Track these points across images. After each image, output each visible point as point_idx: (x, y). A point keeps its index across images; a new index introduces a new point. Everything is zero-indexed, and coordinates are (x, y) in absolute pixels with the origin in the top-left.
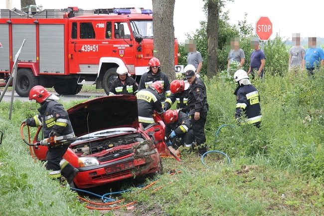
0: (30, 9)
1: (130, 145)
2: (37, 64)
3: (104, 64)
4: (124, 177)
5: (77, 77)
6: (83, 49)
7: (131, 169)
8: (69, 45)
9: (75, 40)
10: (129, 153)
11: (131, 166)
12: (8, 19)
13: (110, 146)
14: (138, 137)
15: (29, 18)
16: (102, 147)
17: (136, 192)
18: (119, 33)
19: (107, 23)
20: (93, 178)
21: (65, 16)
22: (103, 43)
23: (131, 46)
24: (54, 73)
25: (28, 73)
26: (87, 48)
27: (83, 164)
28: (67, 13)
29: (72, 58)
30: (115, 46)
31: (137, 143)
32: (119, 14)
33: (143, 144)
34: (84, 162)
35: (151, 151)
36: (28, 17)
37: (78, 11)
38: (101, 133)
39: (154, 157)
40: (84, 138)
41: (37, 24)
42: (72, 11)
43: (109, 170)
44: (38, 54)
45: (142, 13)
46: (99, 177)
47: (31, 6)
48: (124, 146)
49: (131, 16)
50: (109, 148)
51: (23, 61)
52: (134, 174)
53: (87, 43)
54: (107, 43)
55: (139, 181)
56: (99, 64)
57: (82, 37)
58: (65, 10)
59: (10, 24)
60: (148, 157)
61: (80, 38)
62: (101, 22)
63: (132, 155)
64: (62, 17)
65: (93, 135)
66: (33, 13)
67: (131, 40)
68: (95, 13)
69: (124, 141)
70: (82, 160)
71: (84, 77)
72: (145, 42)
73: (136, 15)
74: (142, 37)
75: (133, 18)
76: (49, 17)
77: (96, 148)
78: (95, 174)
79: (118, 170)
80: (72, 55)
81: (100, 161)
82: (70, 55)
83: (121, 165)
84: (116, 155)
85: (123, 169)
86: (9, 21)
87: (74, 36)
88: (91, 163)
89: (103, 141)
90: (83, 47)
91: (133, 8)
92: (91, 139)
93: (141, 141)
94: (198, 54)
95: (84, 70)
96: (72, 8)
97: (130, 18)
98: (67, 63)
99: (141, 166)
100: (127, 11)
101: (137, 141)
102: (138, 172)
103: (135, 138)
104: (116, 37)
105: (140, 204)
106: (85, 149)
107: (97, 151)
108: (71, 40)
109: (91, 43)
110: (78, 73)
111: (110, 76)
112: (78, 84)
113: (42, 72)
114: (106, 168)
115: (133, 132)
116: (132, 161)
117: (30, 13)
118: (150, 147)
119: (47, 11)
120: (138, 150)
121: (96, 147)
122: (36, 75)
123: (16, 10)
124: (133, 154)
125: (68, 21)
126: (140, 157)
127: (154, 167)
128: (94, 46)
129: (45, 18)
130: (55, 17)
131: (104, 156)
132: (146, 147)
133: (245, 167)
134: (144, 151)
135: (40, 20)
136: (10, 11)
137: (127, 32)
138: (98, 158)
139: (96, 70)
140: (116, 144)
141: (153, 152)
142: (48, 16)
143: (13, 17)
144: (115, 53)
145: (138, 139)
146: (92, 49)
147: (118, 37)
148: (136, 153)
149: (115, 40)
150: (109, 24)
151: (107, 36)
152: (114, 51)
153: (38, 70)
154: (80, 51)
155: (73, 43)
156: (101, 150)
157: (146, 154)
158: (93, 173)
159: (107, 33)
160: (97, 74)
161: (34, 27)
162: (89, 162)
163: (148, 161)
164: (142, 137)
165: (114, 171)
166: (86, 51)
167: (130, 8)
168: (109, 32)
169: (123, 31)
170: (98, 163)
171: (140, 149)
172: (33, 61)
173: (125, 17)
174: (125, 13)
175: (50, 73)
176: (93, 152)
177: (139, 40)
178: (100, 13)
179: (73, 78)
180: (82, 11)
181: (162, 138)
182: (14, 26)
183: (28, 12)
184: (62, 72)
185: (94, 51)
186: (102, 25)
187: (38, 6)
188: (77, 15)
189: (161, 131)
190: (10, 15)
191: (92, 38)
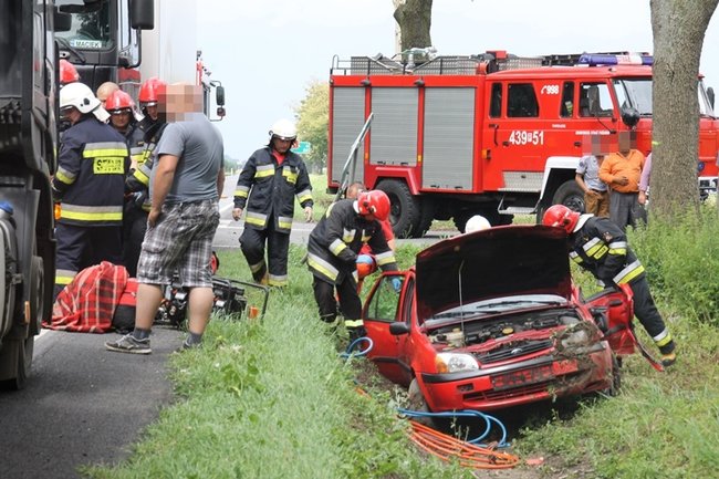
0: (411, 56)
1: (548, 330)
2: (418, 170)
3: (554, 171)
4: (531, 397)
5: (497, 198)
6: (512, 140)
7: (548, 382)
8: (484, 131)
9: (496, 120)
10: (544, 346)
11: (547, 375)
12: (364, 77)
13: (506, 331)
14: (566, 315)
15: (406, 75)
16: (488, 333)
17: (555, 432)
19: (565, 83)
20: (465, 397)
21: (479, 70)
22: (554, 126)
23: (613, 133)
24: (452, 189)
25: (400, 186)
26: (521, 137)
27: (445, 366)
28: (484, 64)
29: (489, 159)
30: (578, 133)
31: (562, 327)
32: (592, 64)
33: (576, 330)
34: (447, 363)
35: (592, 344)
36: (404, 72)
37: (506, 58)
39: (599, 358)
40: (455, 315)
41: (422, 88)
42: (496, 60)
43: (499, 381)
44: (421, 151)
45: (643, 64)
46: (478, 396)
47: (413, 49)
48: (534, 332)
49: (616, 70)
50: (505, 335)
51: (391, 164)
52: (552, 392)
53: (521, 127)
54: (564, 126)
55: (567, 408)
56: (543, 171)
57: (510, 114)
58: (480, 58)
59: (368, 87)
60: (586, 358)
61: (508, 116)
62: (552, 81)
63: (551, 353)
65: (474, 309)
66: (417, 64)
67: (614, 121)
68: (543, 63)
69: (537, 323)
70: (444, 358)
71: (513, 199)
72: (644, 126)
73: (628, 68)
74: (638, 115)
75: (620, 73)
76: (446, 73)
77: (477, 335)
78: (471, 391)
79: (520, 383)
80: (490, 154)
81: (481, 363)
82: (485, 153)
83: (525, 373)
84: (515, 351)
85: (529, 381)
86: (367, 81)
88: (461, 366)
89: (493, 321)
90: (513, 135)
91: (625, 53)
92: (466, 316)
93: (572, 323)
95: (514, 183)
96: (494, 54)
97: (615, 74)
98: (482, 166)
99: (569, 376)
100: (609, 60)
102: (563, 389)
103: (560, 316)
104: (581, 113)
105: (555, 453)
106: (456, 336)
107: (478, 341)
108: (489, 119)
109: (530, 128)
110: (500, 189)
111: (567, 196)
112: (500, 212)
113: (427, 186)
114: (493, 376)
115: (559, 304)
116: (548, 365)
117: (410, 64)
118: (590, 337)
119: (442, 59)
120: (564, 342)
121: (477, 333)
122: (416, 193)
123: (381, 58)
124: (553, 349)
125: (485, 80)
126: (568, 358)
127: (598, 379)
128: (536, 132)
129: (437, 73)
130: (457, 73)
131: (491, 351)
132: (581, 335)
134: (577, 346)
135: (429, 78)
136: (370, 61)
137: (606, 103)
138: (476, 355)
139: (538, 183)
140: (518, 327)
141: (595, 347)
142: (444, 71)
143: (375, 73)
144: (576, 148)
145: (566, 319)
146: (530, 140)
147: (586, 114)
148: (560, 348)
149: (579, 119)
150: (568, 87)
151: (564, 112)
152: (577, 144)
153: (419, 181)
154: (506, 144)
155: (492, 126)
156: (487, 338)
157: (580, 350)
158: (465, 386)
159: (564, 106)
160: (539, 193)
161: (414, 93)
162: (459, 362)
163: (585, 366)
164: (576, 316)
165: (509, 384)
166: (518, 143)
167: (619, 53)
168: (568, 103)
169: (597, 102)
170: (477, 366)
171: (569, 340)
172: (410, 165)
173: (601, 71)
174: (606, 64)
175: (443, 188)
176: (469, 344)
177: (631, 121)
178: (555, 63)
179: (490, 199)
180: (515, 58)
181: (625, 320)
182: (375, 92)
183: (405, 63)
184: (467, 186)
185: (535, 143)
186: (553, 90)
187: (426, 50)
188: (505, 68)
189: (624, 305)
190: (369, 69)
191: (533, 116)
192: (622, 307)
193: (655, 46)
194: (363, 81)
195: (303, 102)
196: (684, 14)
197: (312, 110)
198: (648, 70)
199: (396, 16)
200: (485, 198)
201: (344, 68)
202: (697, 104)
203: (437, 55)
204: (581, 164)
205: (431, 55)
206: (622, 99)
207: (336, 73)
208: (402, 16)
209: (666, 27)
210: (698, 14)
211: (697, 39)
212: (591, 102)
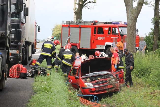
0: (78, 21)
1: (107, 79)
2: (79, 44)
3: (106, 45)
4: (103, 92)
6: (98, 39)
7: (107, 89)
8: (93, 37)
9: (95, 35)
10: (106, 82)
11: (107, 88)
12: (68, 25)
13: (98, 79)
14: (111, 76)
15: (77, 25)
16: (95, 79)
17: (108, 100)
18: (114, 32)
20: (90, 92)
22: (107, 36)
23: (118, 38)
24: (86, 48)
25: (75, 48)
26: (100, 38)
27: (86, 86)
28: (93, 23)
29: (93, 42)
30: (112, 38)
31: (110, 78)
32: (114, 24)
33: (112, 79)
34: (87, 85)
35: (116, 82)
37: (97, 22)
38: (95, 73)
39: (117, 85)
40: (88, 75)
41: (80, 28)
42: (95, 22)
43: (97, 89)
44: (80, 40)
45: (125, 24)
46: (93, 92)
47: (79, 20)
48: (104, 79)
49: (119, 25)
51: (74, 43)
52: (108, 91)
53: (100, 36)
54: (109, 36)
55: (111, 94)
56: (104, 45)
57: (98, 33)
58: (92, 22)
59: (69, 27)
60: (114, 85)
61: (98, 34)
62: (106, 27)
63: (107, 83)
64: (90, 25)
65: (92, 74)
66: (79, 23)
67: (119, 35)
68: (105, 23)
69: (105, 77)
70: (86, 84)
73: (122, 25)
75: (120, 26)
76: (85, 25)
77: (93, 80)
78: (91, 91)
79: (101, 89)
80: (94, 41)
81: (94, 85)
82: (93, 41)
83: (102, 87)
84: (100, 83)
85: (103, 89)
86: (69, 26)
87: (95, 33)
88: (90, 86)
89: (96, 76)
90: (98, 38)
91: (121, 22)
92: (90, 75)
93: (112, 77)
94: (144, 42)
95: (98, 47)
96: (95, 21)
97: (119, 26)
98: (92, 44)
99: (111, 88)
100: (118, 23)
101: (110, 77)
102: (110, 91)
104: (112, 34)
105: (108, 104)
106: (88, 79)
107: (93, 81)
108: (94, 34)
109: (102, 36)
110: (96, 49)
113: (81, 48)
114: (96, 88)
115: (109, 73)
116: (107, 86)
117: (78, 23)
118: (115, 80)
119: (84, 22)
120: (110, 81)
121: (93, 79)
122: (79, 49)
123: (72, 21)
124: (108, 83)
125: (93, 26)
126: (111, 84)
127: (117, 89)
128: (103, 37)
129: (83, 25)
130: (87, 25)
131: (95, 83)
132: (114, 80)
133: (155, 91)
135: (82, 26)
136: (70, 22)
137: (117, 32)
138: (93, 84)
139: (103, 48)
140: (101, 78)
143: (71, 24)
144: (111, 41)
145: (111, 77)
147: (113, 34)
148: (109, 82)
149: (112, 35)
150: (110, 28)
152: (111, 40)
153: (79, 46)
154: (97, 39)
156: (95, 80)
157: (113, 83)
158: (90, 90)
159: (109, 32)
160: (103, 50)
161: (79, 29)
162: (89, 85)
163: (114, 86)
164: (113, 76)
165: (99, 90)
167: (120, 22)
170: (93, 86)
171: (111, 81)
172: (77, 43)
173: (116, 25)
174: (117, 24)
175: (84, 48)
176: (91, 81)
177: (122, 35)
178: (107, 23)
179: (94, 50)
180: (99, 22)
181: (122, 77)
182: (71, 28)
183: (77, 23)
184: (89, 48)
185: (103, 39)
186: (107, 29)
187: (81, 20)
188: (97, 24)
189: (122, 74)
190: (70, 24)
191: (102, 34)
192: (121, 74)
193: (127, 21)
194: (68, 26)
195: (54, 29)
196: (133, 15)
197: (56, 30)
198: (126, 25)
199: (75, 13)
200: (93, 50)
201: (65, 23)
202: (135, 33)
203: (83, 21)
204: (112, 44)
205: (82, 21)
206: (120, 31)
207: (63, 24)
208: (76, 13)
209: (130, 17)
210: (136, 15)
211: (136, 20)
212: (114, 31)
